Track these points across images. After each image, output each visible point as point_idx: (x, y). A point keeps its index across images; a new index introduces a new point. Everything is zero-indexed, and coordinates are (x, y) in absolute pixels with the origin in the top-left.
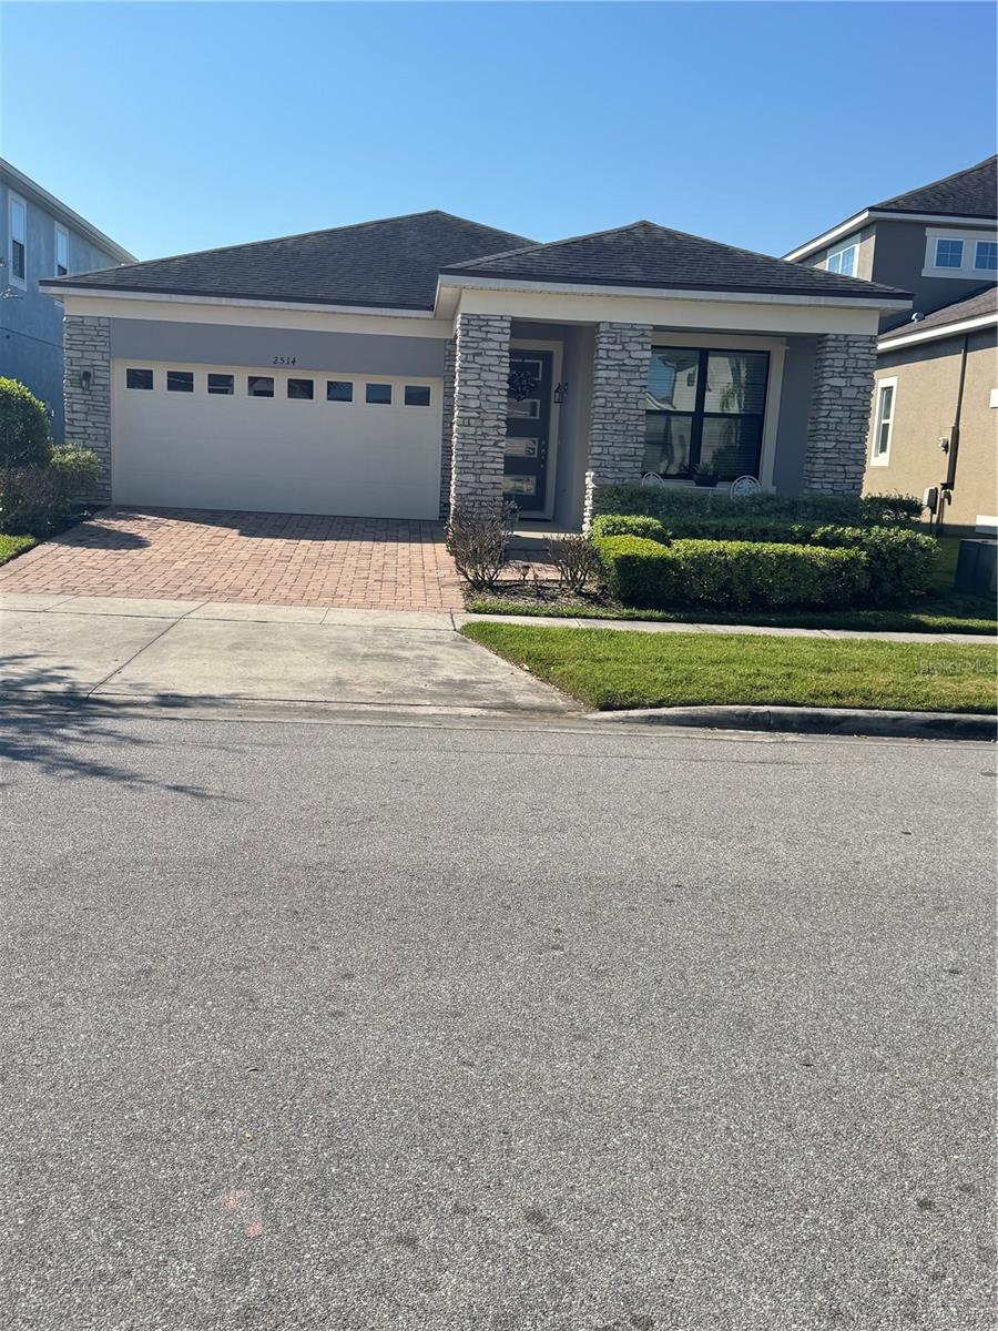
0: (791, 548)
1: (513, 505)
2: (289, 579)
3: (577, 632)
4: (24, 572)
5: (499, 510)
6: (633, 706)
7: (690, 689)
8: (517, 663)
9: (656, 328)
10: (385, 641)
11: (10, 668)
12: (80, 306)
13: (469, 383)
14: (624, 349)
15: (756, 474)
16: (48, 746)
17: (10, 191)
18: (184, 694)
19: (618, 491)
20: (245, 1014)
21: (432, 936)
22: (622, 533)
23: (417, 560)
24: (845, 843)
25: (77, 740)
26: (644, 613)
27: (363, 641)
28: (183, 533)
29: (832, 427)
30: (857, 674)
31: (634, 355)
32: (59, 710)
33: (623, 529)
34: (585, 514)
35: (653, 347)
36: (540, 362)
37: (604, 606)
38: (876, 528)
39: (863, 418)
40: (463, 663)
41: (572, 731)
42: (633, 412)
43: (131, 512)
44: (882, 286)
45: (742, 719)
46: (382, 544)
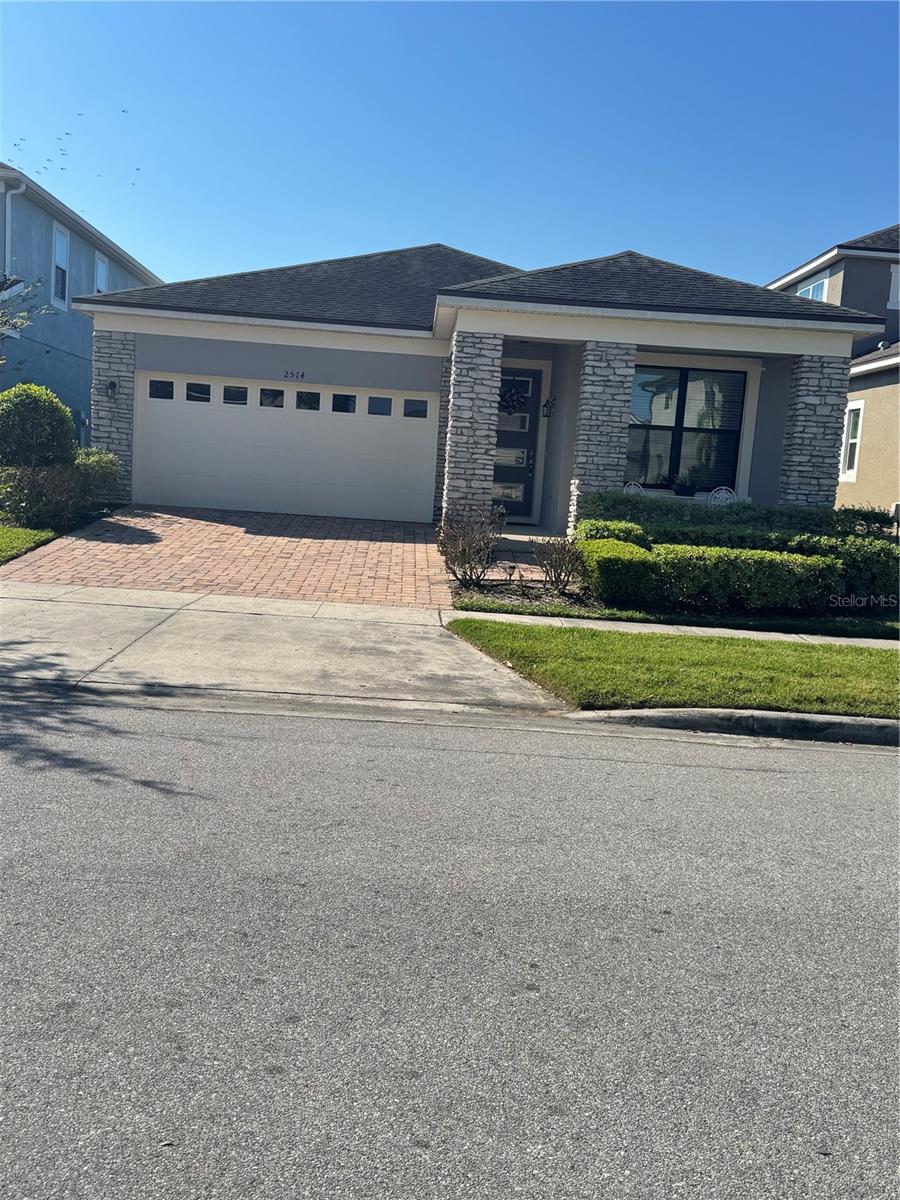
0: (769, 555)
1: (501, 509)
2: (287, 574)
3: (560, 630)
4: (39, 563)
5: (488, 514)
6: (615, 707)
7: (672, 691)
8: (501, 659)
9: (641, 348)
10: (373, 636)
11: (6, 654)
12: (109, 322)
13: (462, 395)
14: (608, 366)
15: (732, 485)
16: (25, 735)
17: (55, 222)
18: (171, 683)
19: (601, 498)
20: (169, 1067)
21: (393, 969)
22: (604, 537)
23: (409, 559)
24: (843, 864)
25: (56, 729)
26: (625, 614)
27: (352, 635)
28: (194, 530)
29: (807, 442)
30: (840, 680)
31: (618, 372)
32: (46, 697)
33: (606, 534)
34: (570, 519)
35: (636, 366)
36: (531, 380)
37: (586, 606)
38: (851, 538)
39: (836, 434)
40: (447, 659)
41: (553, 730)
42: (617, 424)
43: (147, 510)
44: (855, 311)
45: (726, 723)
46: (378, 544)
